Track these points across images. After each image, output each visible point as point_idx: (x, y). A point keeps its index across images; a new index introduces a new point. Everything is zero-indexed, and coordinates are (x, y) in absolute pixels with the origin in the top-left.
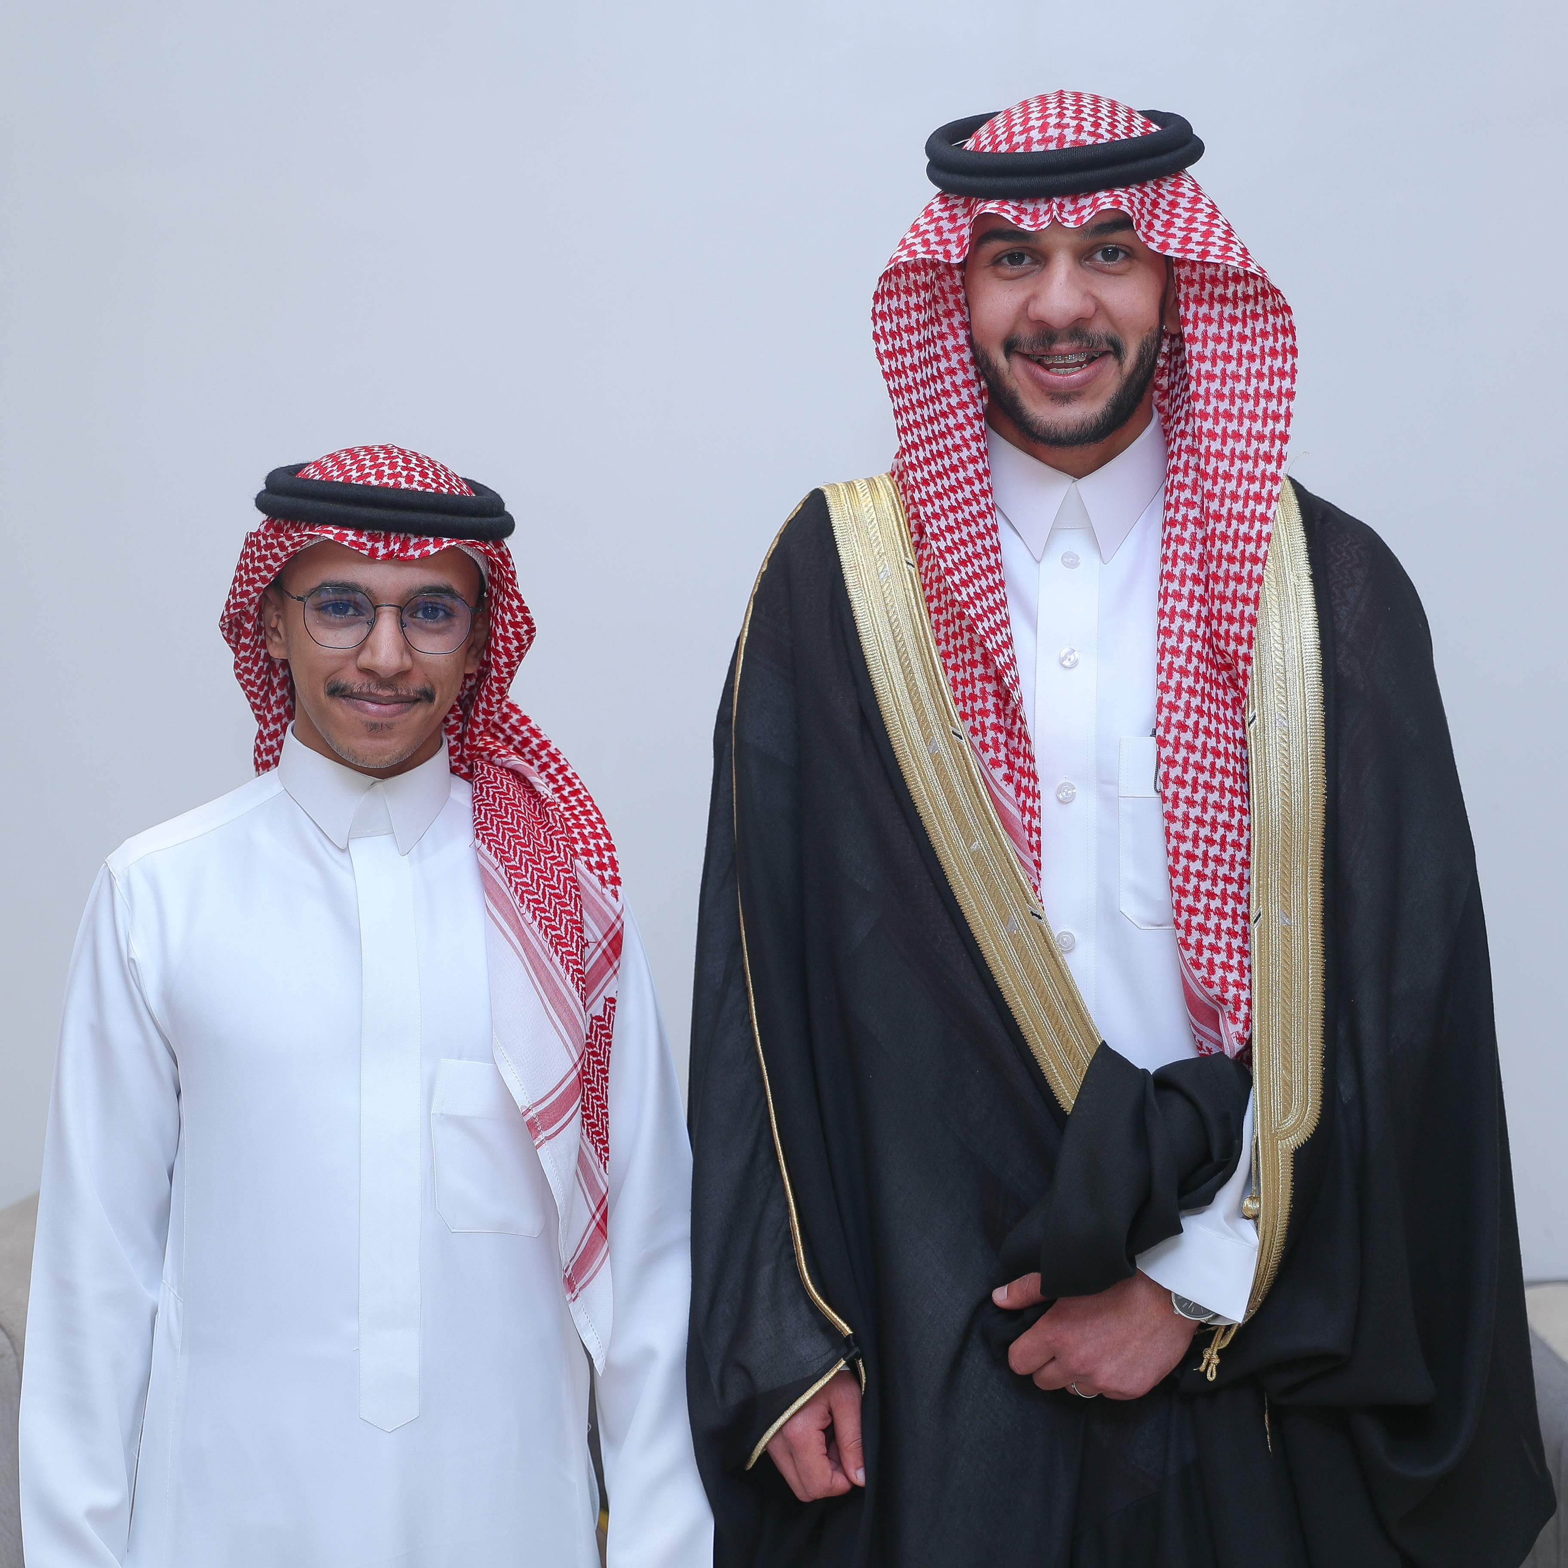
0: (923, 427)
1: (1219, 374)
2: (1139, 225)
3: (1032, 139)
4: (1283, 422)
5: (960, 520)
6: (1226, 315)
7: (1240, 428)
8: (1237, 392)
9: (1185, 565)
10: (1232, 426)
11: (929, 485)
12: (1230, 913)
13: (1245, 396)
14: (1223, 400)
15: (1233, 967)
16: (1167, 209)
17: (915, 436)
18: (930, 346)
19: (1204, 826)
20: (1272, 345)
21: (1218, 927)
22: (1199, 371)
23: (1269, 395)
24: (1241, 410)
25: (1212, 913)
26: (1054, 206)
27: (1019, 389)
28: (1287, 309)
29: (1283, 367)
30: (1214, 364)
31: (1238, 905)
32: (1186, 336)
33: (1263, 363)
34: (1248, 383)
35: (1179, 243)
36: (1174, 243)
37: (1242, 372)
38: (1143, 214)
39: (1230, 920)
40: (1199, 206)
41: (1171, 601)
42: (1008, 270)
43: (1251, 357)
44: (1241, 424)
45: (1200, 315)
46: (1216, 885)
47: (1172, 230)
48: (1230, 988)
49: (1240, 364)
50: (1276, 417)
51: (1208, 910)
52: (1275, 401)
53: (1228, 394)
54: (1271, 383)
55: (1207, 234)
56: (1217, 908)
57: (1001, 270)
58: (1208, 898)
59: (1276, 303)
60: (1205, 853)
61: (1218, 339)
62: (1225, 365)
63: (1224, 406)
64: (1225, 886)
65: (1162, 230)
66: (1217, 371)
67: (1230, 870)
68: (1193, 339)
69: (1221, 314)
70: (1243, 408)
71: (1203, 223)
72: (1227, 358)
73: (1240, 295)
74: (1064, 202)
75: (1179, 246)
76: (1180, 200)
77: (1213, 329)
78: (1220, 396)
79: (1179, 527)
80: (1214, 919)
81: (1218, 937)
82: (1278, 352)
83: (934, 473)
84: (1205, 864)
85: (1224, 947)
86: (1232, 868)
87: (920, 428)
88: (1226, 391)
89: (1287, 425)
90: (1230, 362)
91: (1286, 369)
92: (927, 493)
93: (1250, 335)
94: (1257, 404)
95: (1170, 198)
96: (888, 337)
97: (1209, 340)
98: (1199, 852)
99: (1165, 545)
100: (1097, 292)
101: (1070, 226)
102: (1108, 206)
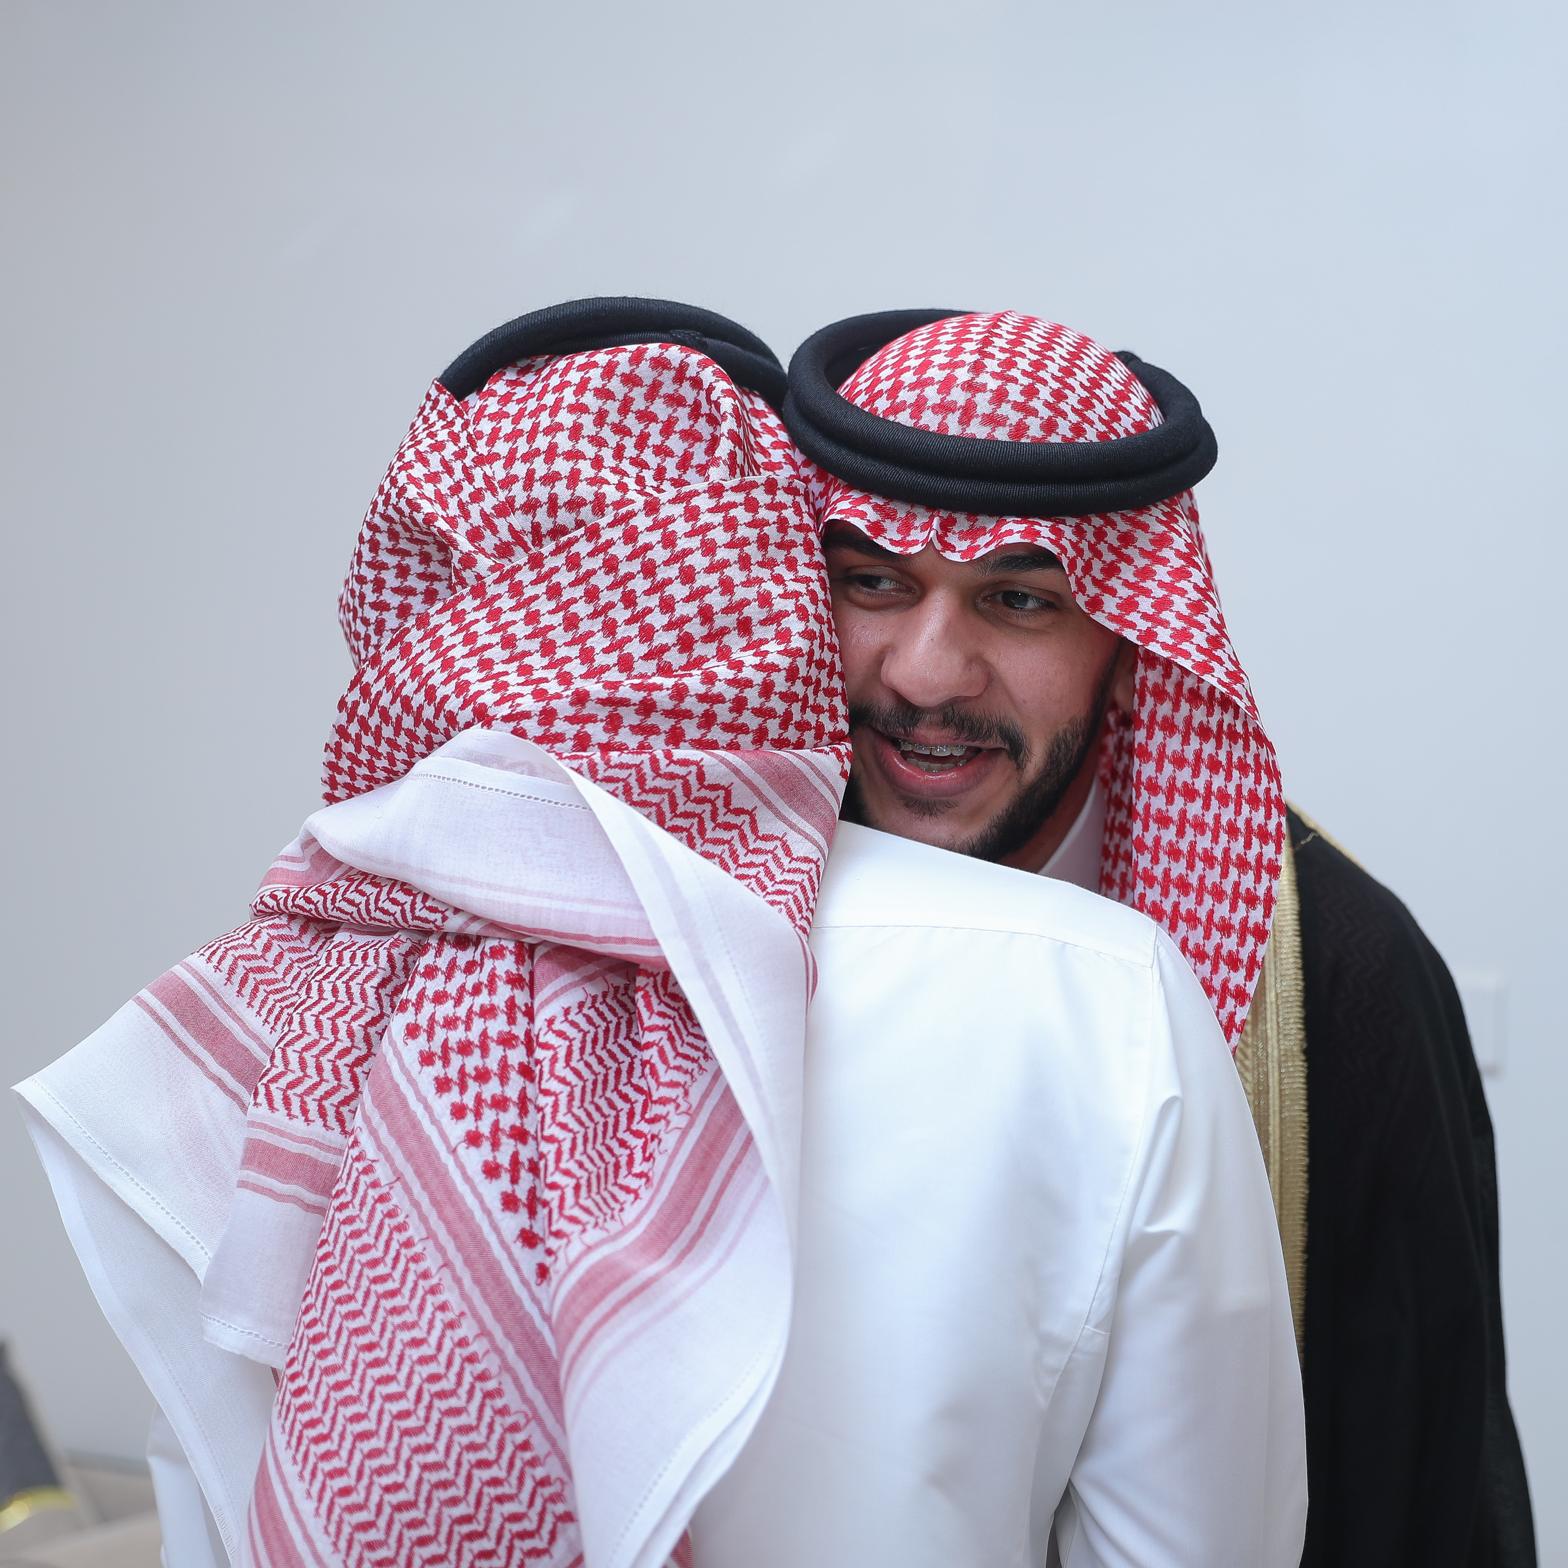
23: (1243, 864)
30: (1170, 800)
33: (1238, 812)
34: (1216, 839)
37: (1209, 819)
42: (863, 595)
43: (1223, 798)
45: (1159, 718)
49: (1206, 806)
50: (1251, 900)
53: (1185, 852)
54: (1248, 845)
61: (1180, 761)
66: (1174, 812)
69: (1188, 721)
70: (1204, 877)
100: (992, 656)
101: (955, 557)
102: (1015, 539)
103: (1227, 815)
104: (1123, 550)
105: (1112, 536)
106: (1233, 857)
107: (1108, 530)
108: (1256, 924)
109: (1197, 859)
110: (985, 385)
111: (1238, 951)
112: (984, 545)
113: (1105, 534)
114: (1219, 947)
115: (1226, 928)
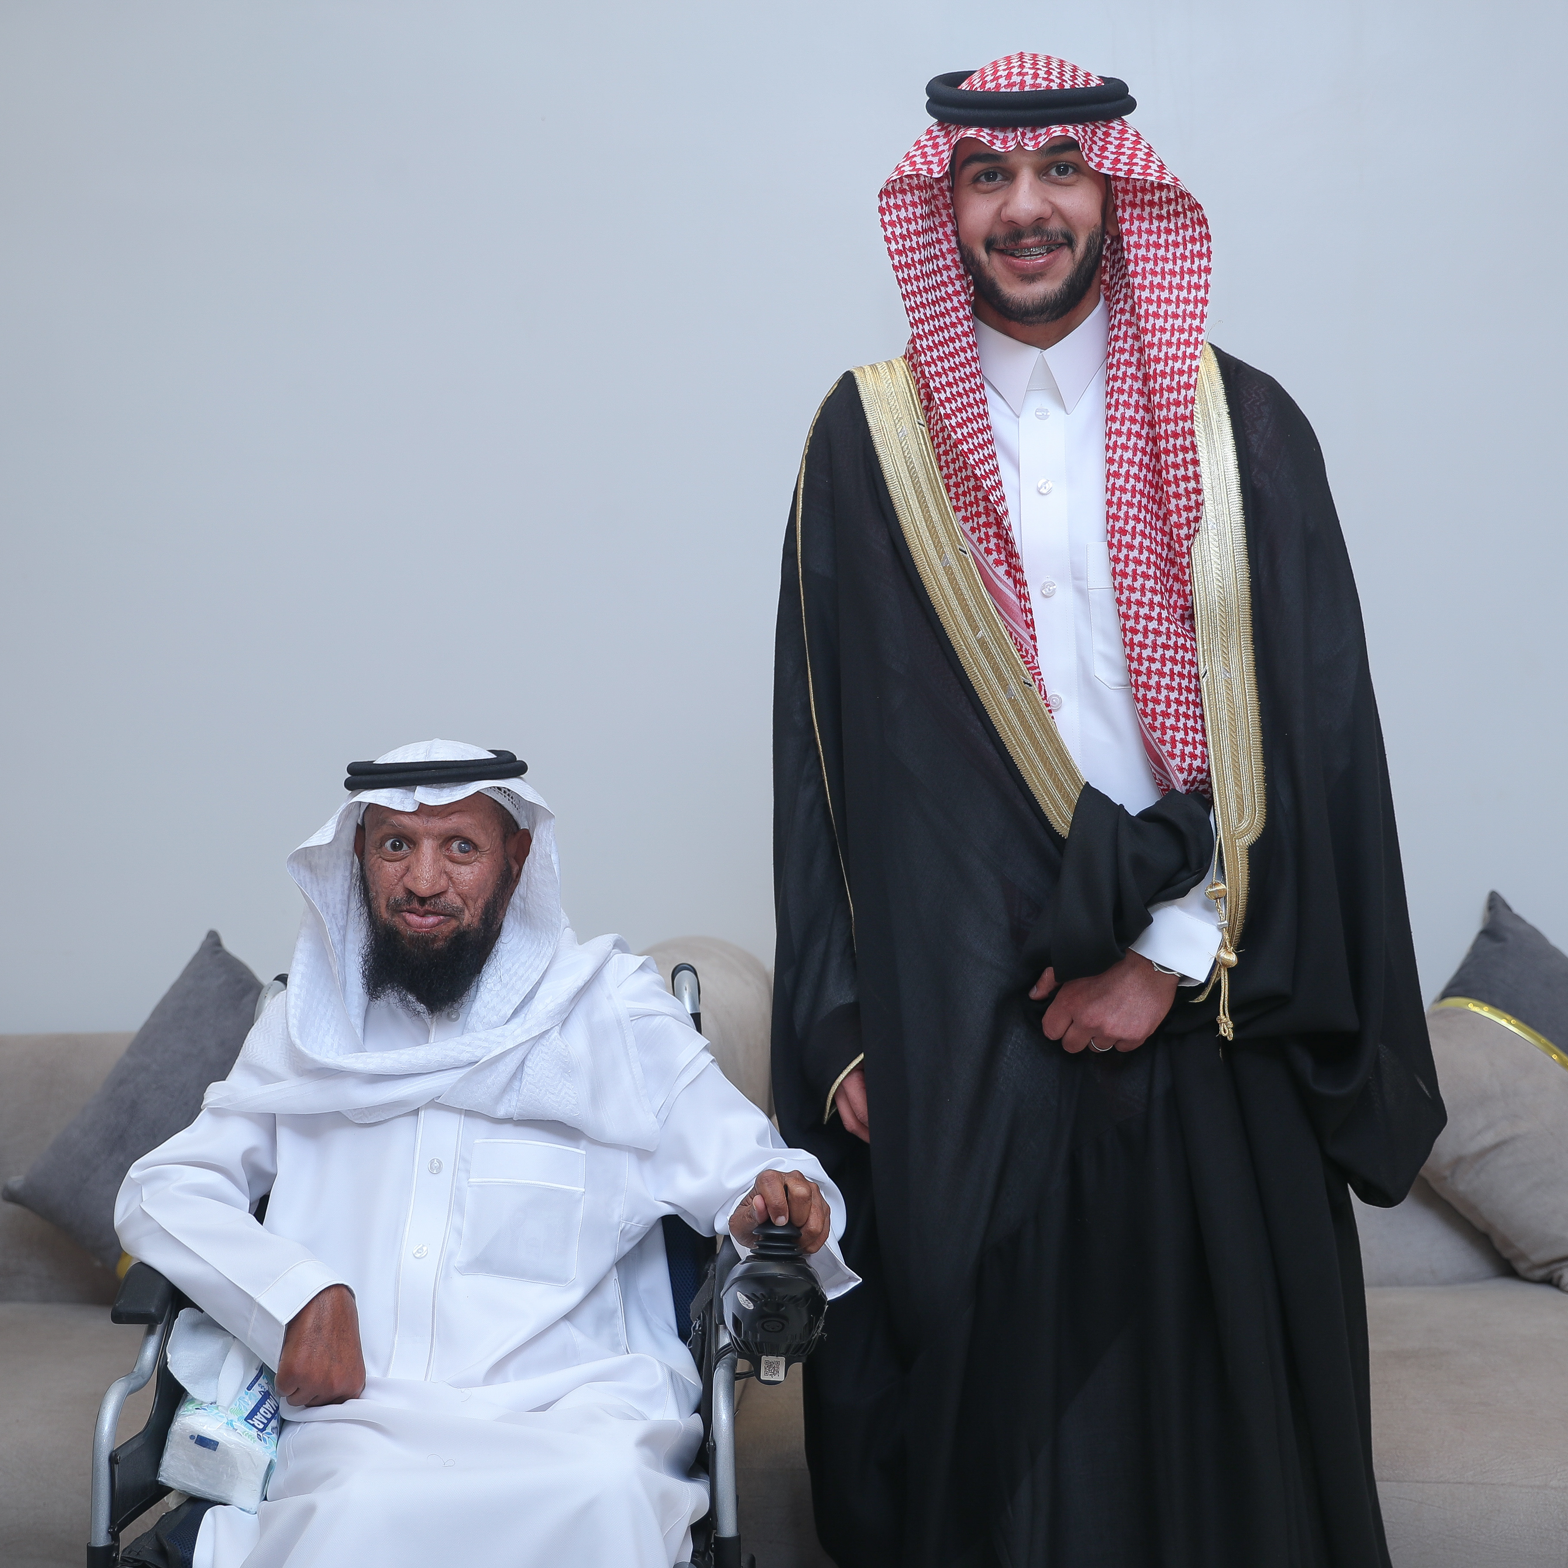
0: (928, 308)
1: (1152, 257)
2: (1084, 148)
3: (1000, 85)
4: (1203, 291)
5: (957, 378)
6: (1154, 215)
7: (1171, 296)
8: (1166, 270)
9: (1124, 410)
10: (1165, 295)
11: (933, 351)
12: (1168, 673)
13: (1173, 273)
14: (1156, 276)
15: (1170, 714)
16: (1103, 137)
17: (922, 314)
18: (931, 248)
19: (1143, 607)
20: (1192, 234)
21: (1158, 684)
22: (1136, 256)
23: (1191, 272)
24: (1170, 283)
25: (1153, 674)
26: (1019, 133)
27: (997, 277)
28: (1198, 206)
29: (1201, 250)
30: (1148, 250)
31: (1174, 666)
32: (1124, 231)
33: (1185, 248)
34: (1175, 263)
35: (1111, 163)
36: (1107, 163)
37: (1170, 255)
38: (1087, 140)
39: (1168, 678)
40: (1126, 136)
41: (1114, 437)
42: (984, 185)
43: (1176, 245)
44: (1171, 292)
45: (1135, 215)
46: (1156, 652)
47: (1106, 154)
48: (1168, 730)
49: (1167, 250)
50: (1198, 287)
51: (1149, 670)
52: (1196, 276)
53: (1159, 272)
54: (1193, 262)
55: (1132, 156)
56: (1157, 669)
57: (980, 186)
58: (1150, 662)
59: (1191, 202)
60: (1146, 628)
61: (1150, 232)
62: (1156, 251)
63: (1157, 280)
64: (1164, 652)
65: (1099, 153)
66: (1151, 255)
67: (1167, 639)
68: (1130, 232)
69: (1151, 213)
70: (1172, 281)
71: (1129, 148)
72: (1157, 246)
73: (1164, 199)
74: (1025, 131)
75: (1111, 166)
76: (1111, 131)
77: (1145, 225)
78: (1154, 273)
79: (1120, 381)
80: (1155, 678)
81: (1159, 691)
82: (1196, 239)
83: (937, 342)
84: (1146, 636)
85: (1163, 699)
86: (1169, 638)
87: (926, 308)
88: (1158, 269)
89: (1206, 293)
90: (1160, 249)
91: (1203, 251)
92: (932, 357)
93: (1173, 228)
94: (1182, 278)
95: (1105, 129)
96: (898, 239)
97: (1143, 233)
98: (1140, 627)
99: (1109, 396)
100: (1053, 199)
101: (1030, 149)
102: (1058, 134)
103: (1179, 251)
104: (1106, 139)
105: (1100, 133)
106: (1186, 269)
107: (1097, 130)
108: (1201, 298)
109: (1166, 275)
110: (1027, 73)
111: (1195, 311)
112: (1043, 140)
113: (1096, 133)
114: (1185, 311)
115: (1187, 301)
